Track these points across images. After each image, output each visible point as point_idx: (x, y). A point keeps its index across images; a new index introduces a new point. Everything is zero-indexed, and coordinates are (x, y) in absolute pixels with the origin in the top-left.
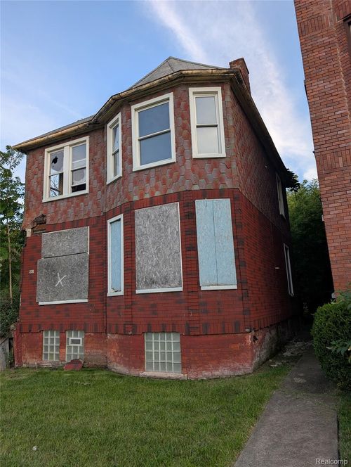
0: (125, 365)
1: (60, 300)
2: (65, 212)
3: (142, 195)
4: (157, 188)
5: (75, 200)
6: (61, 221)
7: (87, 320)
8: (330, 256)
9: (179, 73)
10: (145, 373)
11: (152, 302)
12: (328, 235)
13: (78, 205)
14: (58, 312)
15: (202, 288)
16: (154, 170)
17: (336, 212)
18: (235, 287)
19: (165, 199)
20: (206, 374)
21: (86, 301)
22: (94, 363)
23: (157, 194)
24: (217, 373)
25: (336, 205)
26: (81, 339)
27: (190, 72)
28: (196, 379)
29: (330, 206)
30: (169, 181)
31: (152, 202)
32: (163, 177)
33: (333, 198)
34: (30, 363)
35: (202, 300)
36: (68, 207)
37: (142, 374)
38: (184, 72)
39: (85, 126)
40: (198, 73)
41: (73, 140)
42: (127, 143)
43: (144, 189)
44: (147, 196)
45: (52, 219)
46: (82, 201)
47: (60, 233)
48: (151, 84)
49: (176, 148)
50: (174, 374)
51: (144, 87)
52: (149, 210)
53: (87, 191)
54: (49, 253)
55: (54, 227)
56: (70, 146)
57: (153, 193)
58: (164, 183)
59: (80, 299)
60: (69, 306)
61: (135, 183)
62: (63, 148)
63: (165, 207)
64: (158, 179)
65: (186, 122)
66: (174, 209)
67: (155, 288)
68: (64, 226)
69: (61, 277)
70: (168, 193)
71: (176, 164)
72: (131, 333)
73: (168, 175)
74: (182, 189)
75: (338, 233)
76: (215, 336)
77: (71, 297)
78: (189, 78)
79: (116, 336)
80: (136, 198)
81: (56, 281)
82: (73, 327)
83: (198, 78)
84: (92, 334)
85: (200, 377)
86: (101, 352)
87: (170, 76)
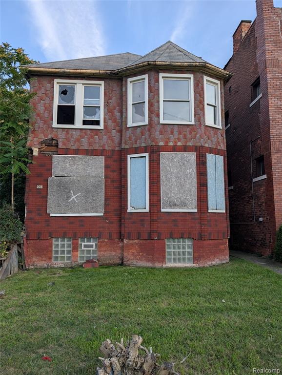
0: (148, 260)
1: (74, 213)
2: (78, 140)
3: (167, 142)
4: (179, 140)
5: (89, 132)
6: (73, 148)
7: (102, 229)
8: (275, 198)
9: (204, 64)
10: (167, 265)
11: (174, 218)
12: (274, 186)
13: (92, 137)
14: (72, 223)
15: (210, 211)
16: (176, 126)
17: (279, 174)
18: (224, 211)
19: (185, 149)
20: (209, 263)
21: (102, 214)
22: (107, 262)
23: (179, 144)
24: (214, 263)
25: (279, 171)
26: (94, 244)
27: (210, 66)
28: (204, 267)
29: (276, 171)
30: (189, 136)
31: (175, 149)
32: (184, 133)
33: (278, 167)
34: (38, 265)
35: (209, 218)
36: (82, 137)
37: (164, 266)
38: (207, 65)
39: (106, 73)
40: (214, 68)
41: (86, 79)
42: (155, 100)
43: (169, 139)
44: (171, 144)
45: (64, 144)
46: (97, 135)
47: (74, 157)
48: (182, 64)
49: (195, 116)
50: (189, 265)
51: (176, 64)
52: (173, 154)
53: (101, 126)
54: (61, 173)
55: (67, 151)
56: (83, 84)
57: (176, 142)
58: (185, 137)
59: (97, 212)
60: (84, 218)
61: (161, 133)
62: (76, 84)
63: (186, 154)
64: (180, 133)
65: (201, 99)
66: (192, 157)
67: (176, 209)
68: (77, 152)
69: (74, 194)
70: (187, 145)
71: (194, 126)
72: (156, 238)
73: (188, 133)
74: (199, 144)
75: (279, 186)
76: (213, 241)
77: (86, 211)
78: (207, 69)
79: (136, 241)
80: (161, 144)
81: (69, 197)
82: (87, 236)
83: (211, 71)
84: (106, 240)
85: (206, 265)
86: (114, 253)
87: (197, 64)
